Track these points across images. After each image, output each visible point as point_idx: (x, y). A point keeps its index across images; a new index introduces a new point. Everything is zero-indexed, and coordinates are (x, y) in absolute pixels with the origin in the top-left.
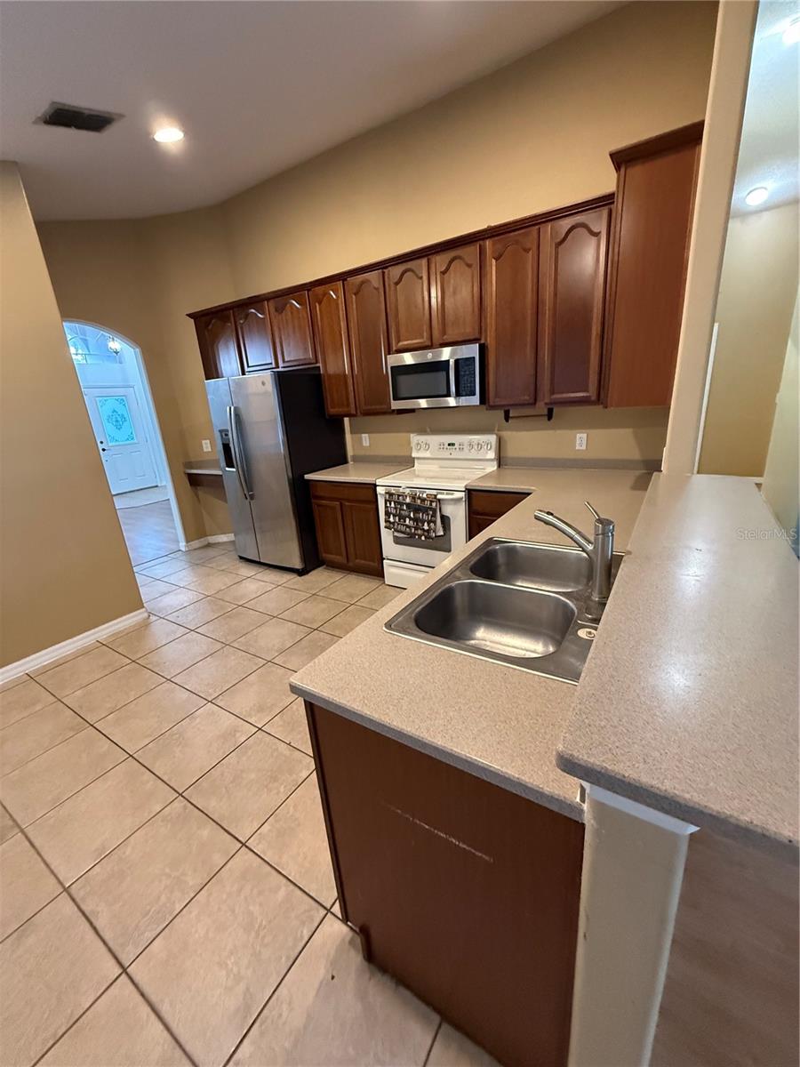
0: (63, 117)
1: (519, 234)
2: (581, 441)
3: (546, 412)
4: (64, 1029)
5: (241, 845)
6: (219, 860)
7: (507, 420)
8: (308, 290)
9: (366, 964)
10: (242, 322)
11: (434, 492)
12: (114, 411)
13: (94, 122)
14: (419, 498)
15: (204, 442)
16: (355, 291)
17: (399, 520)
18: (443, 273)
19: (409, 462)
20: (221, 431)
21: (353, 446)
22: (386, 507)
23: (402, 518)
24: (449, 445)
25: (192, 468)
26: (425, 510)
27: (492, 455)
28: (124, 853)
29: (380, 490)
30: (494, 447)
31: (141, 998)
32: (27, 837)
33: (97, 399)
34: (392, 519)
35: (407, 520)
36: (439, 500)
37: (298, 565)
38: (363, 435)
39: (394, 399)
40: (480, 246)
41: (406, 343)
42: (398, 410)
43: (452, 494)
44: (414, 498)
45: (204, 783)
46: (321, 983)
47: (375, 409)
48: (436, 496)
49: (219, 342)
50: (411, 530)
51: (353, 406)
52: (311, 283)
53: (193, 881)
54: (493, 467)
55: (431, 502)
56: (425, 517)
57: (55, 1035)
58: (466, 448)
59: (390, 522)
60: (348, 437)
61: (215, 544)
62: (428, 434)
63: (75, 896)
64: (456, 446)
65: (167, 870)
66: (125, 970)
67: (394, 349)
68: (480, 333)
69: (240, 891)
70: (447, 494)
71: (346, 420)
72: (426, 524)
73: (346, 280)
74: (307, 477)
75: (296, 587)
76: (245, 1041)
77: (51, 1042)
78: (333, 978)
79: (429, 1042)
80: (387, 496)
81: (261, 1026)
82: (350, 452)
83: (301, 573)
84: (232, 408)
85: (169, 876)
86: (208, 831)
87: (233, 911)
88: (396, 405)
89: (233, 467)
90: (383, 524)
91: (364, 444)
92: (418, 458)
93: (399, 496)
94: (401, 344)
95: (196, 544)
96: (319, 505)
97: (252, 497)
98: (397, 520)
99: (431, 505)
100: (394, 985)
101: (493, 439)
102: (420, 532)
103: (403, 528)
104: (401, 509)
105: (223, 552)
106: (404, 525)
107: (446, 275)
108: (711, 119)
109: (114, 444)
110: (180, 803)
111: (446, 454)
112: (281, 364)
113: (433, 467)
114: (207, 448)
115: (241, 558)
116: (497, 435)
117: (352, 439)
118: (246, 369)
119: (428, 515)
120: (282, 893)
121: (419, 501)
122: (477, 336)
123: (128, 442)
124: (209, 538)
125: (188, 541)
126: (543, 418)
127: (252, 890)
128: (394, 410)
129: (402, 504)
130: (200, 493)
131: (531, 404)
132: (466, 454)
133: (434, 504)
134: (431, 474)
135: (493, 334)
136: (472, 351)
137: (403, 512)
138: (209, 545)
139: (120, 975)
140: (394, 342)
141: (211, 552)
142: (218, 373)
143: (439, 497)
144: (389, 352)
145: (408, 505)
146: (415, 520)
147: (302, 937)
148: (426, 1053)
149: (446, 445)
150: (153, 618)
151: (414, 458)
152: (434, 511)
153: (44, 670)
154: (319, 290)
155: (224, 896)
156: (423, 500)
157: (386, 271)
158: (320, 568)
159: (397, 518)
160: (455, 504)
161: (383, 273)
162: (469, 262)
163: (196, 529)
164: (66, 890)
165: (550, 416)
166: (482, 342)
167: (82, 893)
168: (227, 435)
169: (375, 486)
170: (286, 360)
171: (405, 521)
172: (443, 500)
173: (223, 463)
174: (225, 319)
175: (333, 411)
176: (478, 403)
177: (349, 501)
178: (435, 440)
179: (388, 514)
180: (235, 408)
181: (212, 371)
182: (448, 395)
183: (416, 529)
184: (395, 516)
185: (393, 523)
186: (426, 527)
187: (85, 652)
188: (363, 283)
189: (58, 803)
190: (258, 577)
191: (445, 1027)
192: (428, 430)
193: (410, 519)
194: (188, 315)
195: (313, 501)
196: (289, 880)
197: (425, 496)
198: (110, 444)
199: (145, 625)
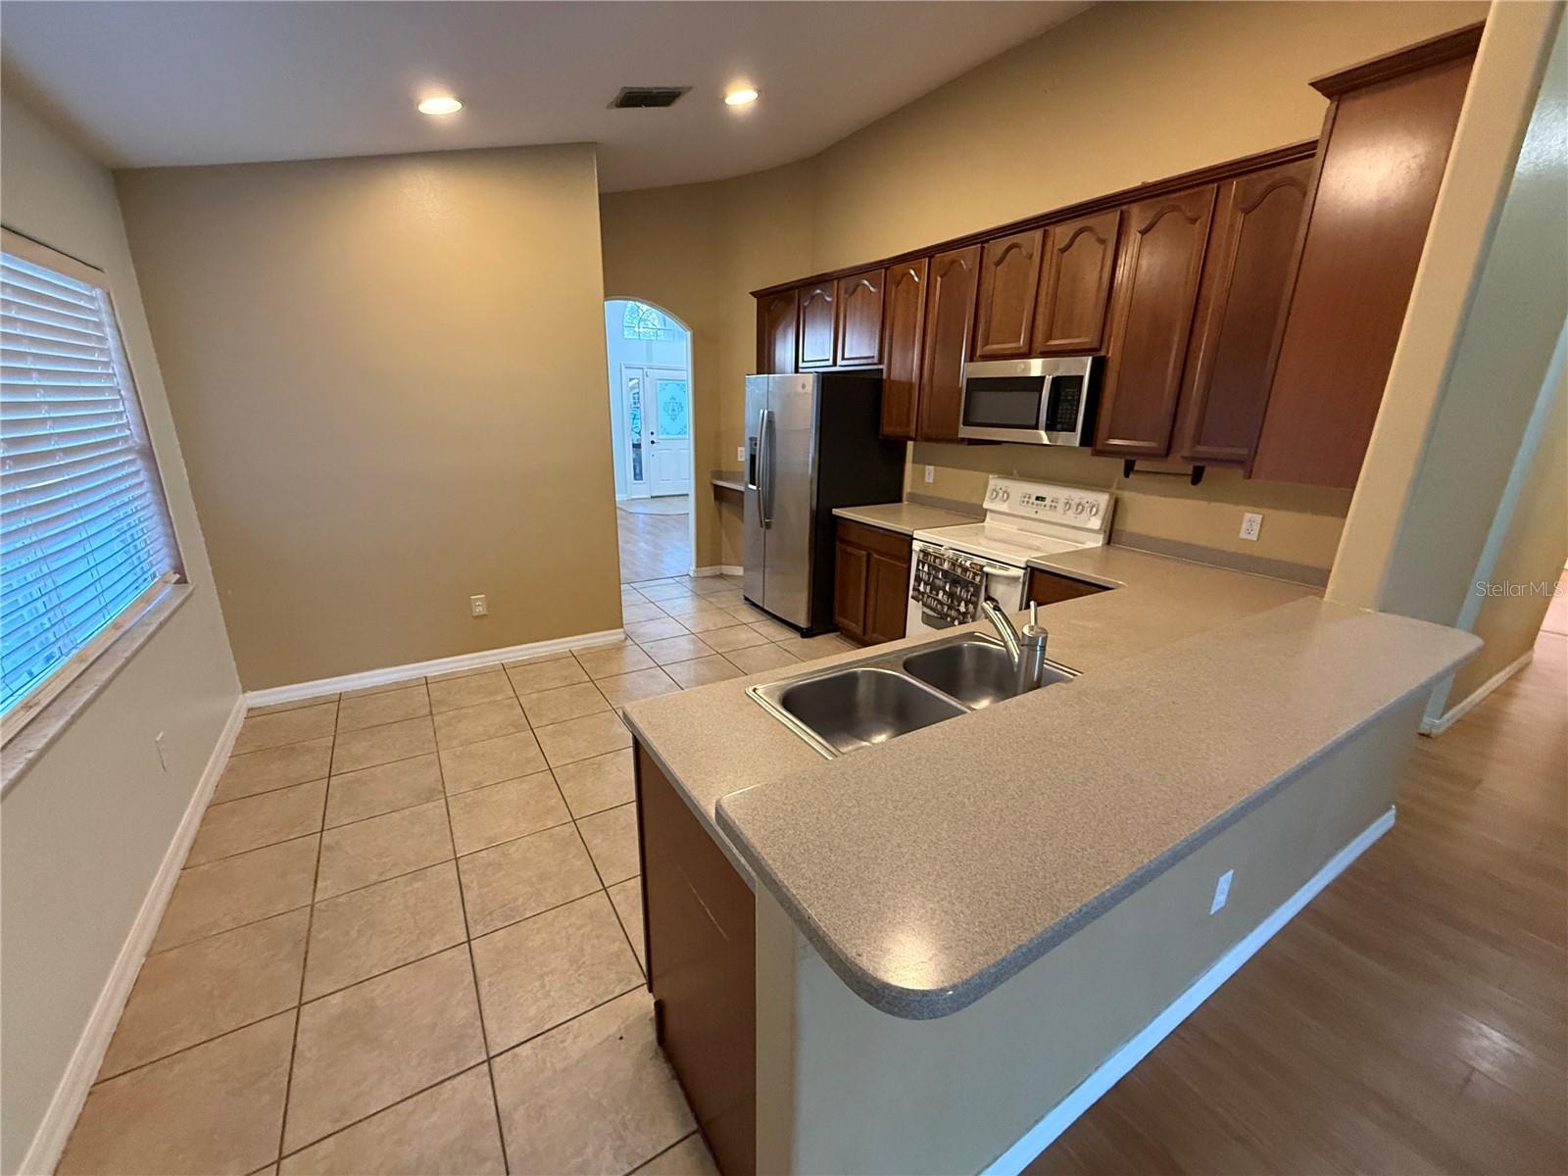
0: (633, 99)
1: (1180, 197)
2: (1250, 525)
3: (1190, 470)
4: (413, 959)
5: (601, 887)
6: (577, 891)
7: (1127, 475)
8: (886, 269)
9: (656, 1043)
10: (806, 304)
11: (983, 562)
12: (673, 398)
13: (662, 98)
14: (961, 566)
15: (740, 449)
16: (941, 272)
17: (931, 592)
18: (1063, 251)
19: (977, 514)
20: (751, 439)
21: (913, 480)
22: (918, 570)
23: (935, 588)
24: (1037, 498)
25: (721, 479)
26: (966, 585)
27: (1096, 523)
28: (508, 850)
29: (916, 546)
30: (1101, 513)
31: (470, 967)
32: (447, 805)
33: (659, 382)
34: (922, 588)
35: (941, 593)
36: (987, 574)
37: (803, 623)
38: (928, 467)
39: (964, 424)
40: (1122, 212)
41: (995, 347)
42: (969, 439)
43: (1007, 569)
44: (954, 564)
45: (598, 820)
46: (609, 1036)
47: (940, 437)
48: (983, 567)
49: (777, 328)
50: (943, 608)
51: (914, 427)
52: (890, 259)
53: (550, 899)
54: (1096, 542)
55: (975, 574)
56: (964, 595)
57: (405, 959)
58: (1060, 506)
59: (919, 590)
60: (909, 466)
61: (727, 576)
62: (1014, 479)
63: (460, 866)
64: (1048, 502)
65: (534, 880)
66: (469, 941)
67: (978, 354)
68: (1102, 341)
69: (580, 927)
70: (1001, 568)
71: (910, 444)
72: (963, 604)
73: (933, 256)
74: (836, 511)
75: (791, 649)
76: (529, 1044)
77: (403, 963)
78: (621, 1038)
79: (677, 1139)
80: (921, 556)
81: (546, 1039)
82: (908, 487)
83: (806, 633)
84: (766, 412)
85: (533, 884)
86: (580, 863)
87: (569, 939)
88: (966, 432)
89: (754, 484)
90: (911, 593)
91: (927, 480)
92: (992, 511)
93: (936, 557)
94: (989, 347)
95: (707, 571)
96: (844, 552)
97: (768, 526)
98: (928, 591)
99: (974, 578)
100: (670, 1076)
101: (1103, 499)
102: (953, 613)
103: (934, 604)
104: (936, 577)
105: (734, 587)
106: (935, 599)
107: (1066, 254)
108: (1496, 22)
109: (665, 437)
110: (570, 829)
111: (1029, 511)
112: (839, 361)
113: (1010, 528)
114: (741, 456)
115: (746, 599)
116: (1111, 495)
117: (913, 469)
118: (801, 364)
119: (968, 591)
120: (614, 947)
121: (959, 571)
122: (1096, 345)
123: (680, 436)
124: (724, 567)
125: (698, 566)
126: (1185, 478)
127: (592, 930)
128: (963, 439)
129: (937, 570)
130: (725, 511)
131: (1161, 456)
132: (1057, 516)
133: (978, 579)
134: (1001, 536)
135: (1119, 344)
136: (1084, 367)
137: (937, 581)
138: (721, 576)
139: (464, 943)
140: (979, 343)
141: (719, 584)
142: (769, 366)
143: (986, 569)
144: (971, 358)
145: (945, 573)
146: (951, 595)
147: (613, 992)
148: (667, 1146)
149: (1033, 499)
150: (629, 642)
151: (986, 510)
152: (977, 588)
153: (516, 665)
154: (898, 268)
155: (567, 924)
156: (965, 570)
157: (986, 245)
158: (832, 635)
159: (928, 588)
160: (1008, 584)
161: (983, 248)
162: (1101, 236)
163: (710, 553)
164: (456, 859)
165: (1197, 477)
166: (1102, 353)
167: (466, 867)
168: (756, 444)
169: (913, 539)
170: (846, 357)
171: (937, 595)
172: (992, 575)
173: (747, 478)
174: (789, 301)
175: (888, 429)
176: (1077, 444)
177: (879, 553)
178: (1019, 488)
179: (918, 579)
180: (769, 412)
181: (765, 363)
182: (1036, 427)
183: (950, 608)
184: (926, 584)
185: (923, 594)
186: (962, 609)
187: (555, 659)
188: (953, 262)
189: (478, 787)
190: (756, 626)
191: (698, 1136)
192: (1015, 472)
193: (944, 591)
194: (751, 293)
195: (837, 543)
196: (627, 938)
197: (968, 564)
198: (660, 437)
199: (618, 648)
